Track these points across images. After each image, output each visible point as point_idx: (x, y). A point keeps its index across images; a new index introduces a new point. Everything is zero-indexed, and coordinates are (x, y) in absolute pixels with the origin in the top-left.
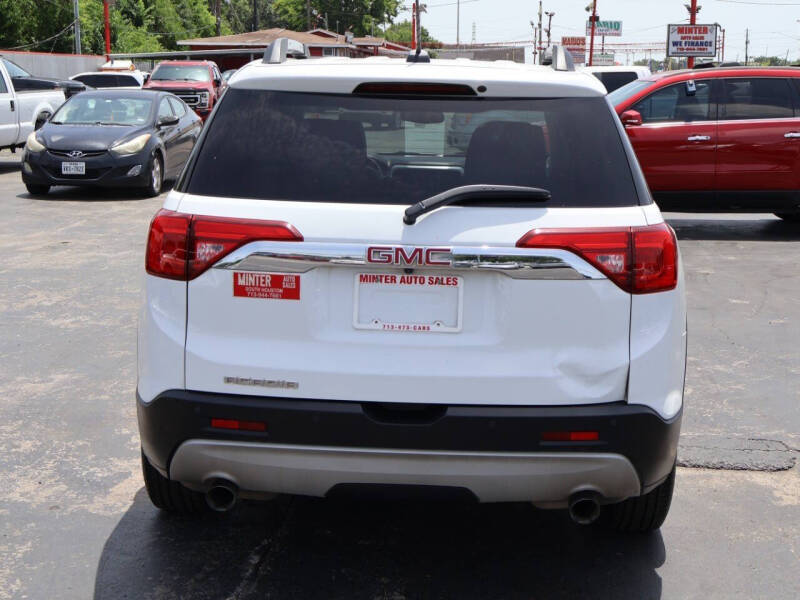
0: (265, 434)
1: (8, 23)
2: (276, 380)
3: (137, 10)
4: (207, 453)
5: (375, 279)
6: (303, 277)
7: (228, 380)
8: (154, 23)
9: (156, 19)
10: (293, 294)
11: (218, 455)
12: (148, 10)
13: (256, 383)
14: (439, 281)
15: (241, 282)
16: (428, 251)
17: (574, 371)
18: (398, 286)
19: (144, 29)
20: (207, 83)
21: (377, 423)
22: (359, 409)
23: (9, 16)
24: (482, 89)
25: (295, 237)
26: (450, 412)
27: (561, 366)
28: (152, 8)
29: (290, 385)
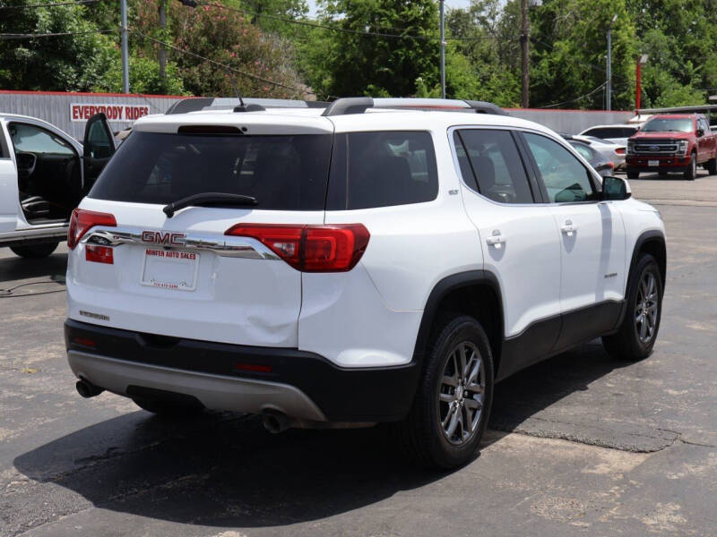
1: (567, 86)
2: (100, 314)
3: (686, 71)
5: (154, 253)
7: (81, 313)
8: (701, 80)
9: (704, 78)
10: (110, 260)
12: (696, 69)
13: (91, 315)
14: (186, 256)
16: (173, 235)
17: (259, 323)
18: (165, 258)
19: (689, 87)
20: (691, 133)
22: (138, 337)
23: (568, 80)
24: (245, 129)
26: (180, 344)
27: (251, 319)
28: (699, 67)
29: (105, 318)
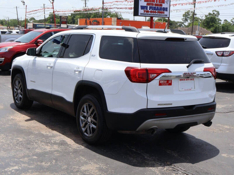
0: (166, 116)
4: (154, 122)
5: (182, 80)
6: (172, 80)
7: (159, 105)
10: (170, 84)
11: (156, 122)
13: (165, 104)
14: (191, 80)
15: (161, 82)
16: (193, 73)
18: (186, 81)
21: (186, 110)
22: (183, 108)
24: (186, 39)
25: (170, 72)
26: (196, 106)
29: (171, 104)
